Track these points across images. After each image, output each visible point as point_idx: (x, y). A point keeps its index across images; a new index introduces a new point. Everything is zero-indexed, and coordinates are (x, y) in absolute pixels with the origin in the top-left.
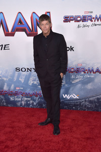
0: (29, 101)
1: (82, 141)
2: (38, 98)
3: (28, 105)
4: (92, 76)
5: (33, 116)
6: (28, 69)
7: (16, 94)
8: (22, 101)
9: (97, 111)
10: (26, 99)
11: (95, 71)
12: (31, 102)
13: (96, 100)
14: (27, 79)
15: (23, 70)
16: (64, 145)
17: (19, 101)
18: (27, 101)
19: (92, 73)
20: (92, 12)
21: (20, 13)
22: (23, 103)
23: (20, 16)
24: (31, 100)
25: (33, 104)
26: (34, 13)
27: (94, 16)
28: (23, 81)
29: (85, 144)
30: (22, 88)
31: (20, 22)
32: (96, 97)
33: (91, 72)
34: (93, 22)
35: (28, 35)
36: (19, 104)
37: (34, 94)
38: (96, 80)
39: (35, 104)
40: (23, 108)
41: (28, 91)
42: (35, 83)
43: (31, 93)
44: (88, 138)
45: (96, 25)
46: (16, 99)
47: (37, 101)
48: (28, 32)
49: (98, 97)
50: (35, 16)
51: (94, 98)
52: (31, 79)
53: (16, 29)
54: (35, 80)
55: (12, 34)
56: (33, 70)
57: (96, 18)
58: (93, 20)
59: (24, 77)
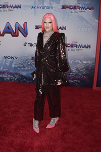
2: (17, 76)
3: (11, 80)
5: (14, 87)
6: (12, 57)
7: (4, 73)
14: (11, 63)
15: (9, 58)
18: (11, 77)
21: (8, 22)
22: (8, 78)
23: (8, 24)
24: (13, 77)
25: (14, 79)
26: (17, 22)
28: (8, 65)
30: (8, 69)
31: (8, 28)
36: (5, 79)
37: (15, 73)
39: (16, 79)
40: (8, 81)
41: (11, 71)
42: (16, 66)
43: (13, 72)
46: (4, 76)
48: (13, 34)
50: (17, 25)
52: (14, 63)
53: (5, 32)
54: (16, 64)
55: (3, 35)
56: (15, 58)
59: (9, 62)
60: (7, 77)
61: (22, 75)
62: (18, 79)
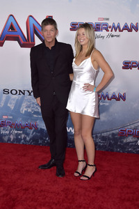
0: (20, 134)
1: (90, 191)
2: (32, 131)
3: (18, 140)
4: (107, 104)
5: (24, 156)
6: (20, 91)
7: (2, 125)
8: (10, 134)
9: (112, 151)
10: (16, 132)
11: (110, 96)
12: (23, 136)
13: (110, 136)
14: (19, 104)
15: (14, 92)
16: (66, 197)
17: (7, 135)
18: (17, 135)
19: (106, 99)
20: (108, 19)
21: (11, 15)
22: (12, 137)
23: (11, 20)
24: (23, 133)
25: (25, 138)
26: (31, 16)
27: (110, 24)
28: (13, 108)
29: (94, 195)
30: (11, 117)
31: (12, 27)
32: (111, 132)
33: (104, 99)
34: (110, 32)
35: (22, 46)
36: (6, 139)
37: (27, 126)
38: (111, 110)
39: (28, 139)
40: (12, 144)
41: (19, 121)
42: (29, 110)
43: (23, 123)
44: (98, 188)
45: (112, 36)
46: (3, 132)
47: (31, 136)
48: (22, 42)
49: (114, 132)
50: (32, 21)
51: (108, 133)
52: (24, 105)
53: (6, 37)
54: (29, 107)
56: (26, 93)
57: (114, 27)
58: (110, 29)
59: (14, 102)
60: (9, 134)
61: (42, 130)
62: (34, 139)
